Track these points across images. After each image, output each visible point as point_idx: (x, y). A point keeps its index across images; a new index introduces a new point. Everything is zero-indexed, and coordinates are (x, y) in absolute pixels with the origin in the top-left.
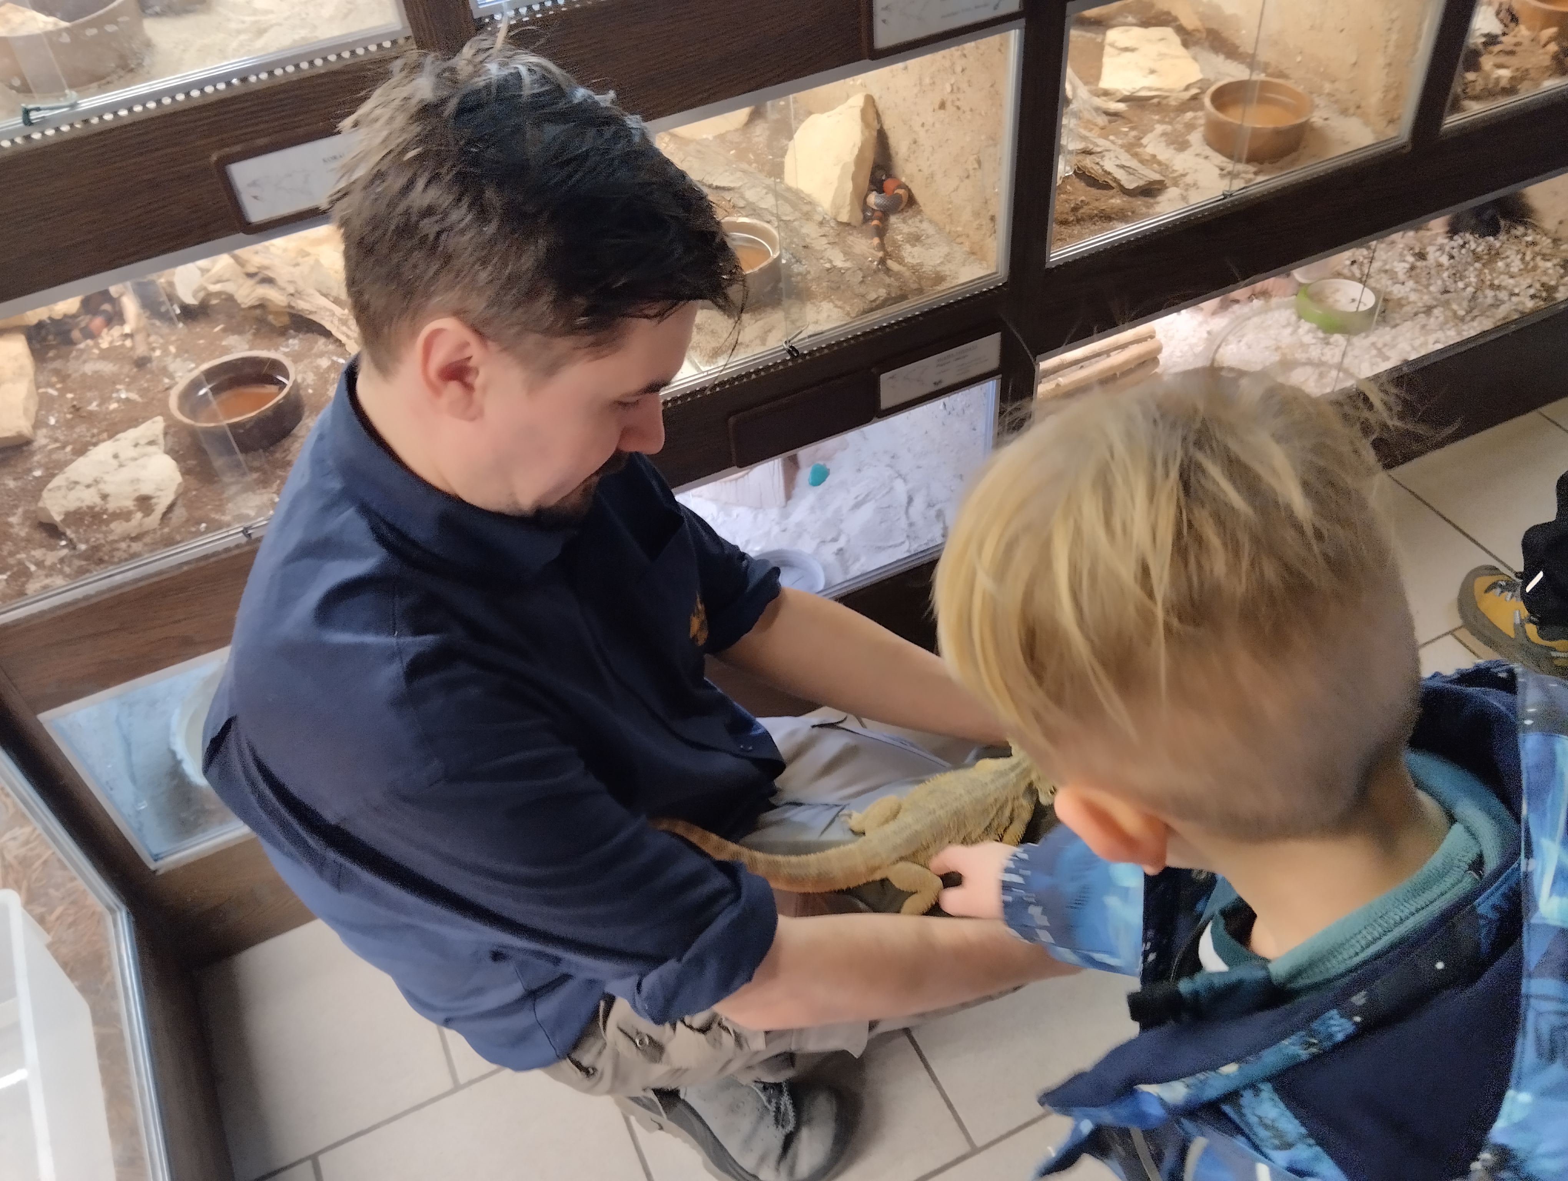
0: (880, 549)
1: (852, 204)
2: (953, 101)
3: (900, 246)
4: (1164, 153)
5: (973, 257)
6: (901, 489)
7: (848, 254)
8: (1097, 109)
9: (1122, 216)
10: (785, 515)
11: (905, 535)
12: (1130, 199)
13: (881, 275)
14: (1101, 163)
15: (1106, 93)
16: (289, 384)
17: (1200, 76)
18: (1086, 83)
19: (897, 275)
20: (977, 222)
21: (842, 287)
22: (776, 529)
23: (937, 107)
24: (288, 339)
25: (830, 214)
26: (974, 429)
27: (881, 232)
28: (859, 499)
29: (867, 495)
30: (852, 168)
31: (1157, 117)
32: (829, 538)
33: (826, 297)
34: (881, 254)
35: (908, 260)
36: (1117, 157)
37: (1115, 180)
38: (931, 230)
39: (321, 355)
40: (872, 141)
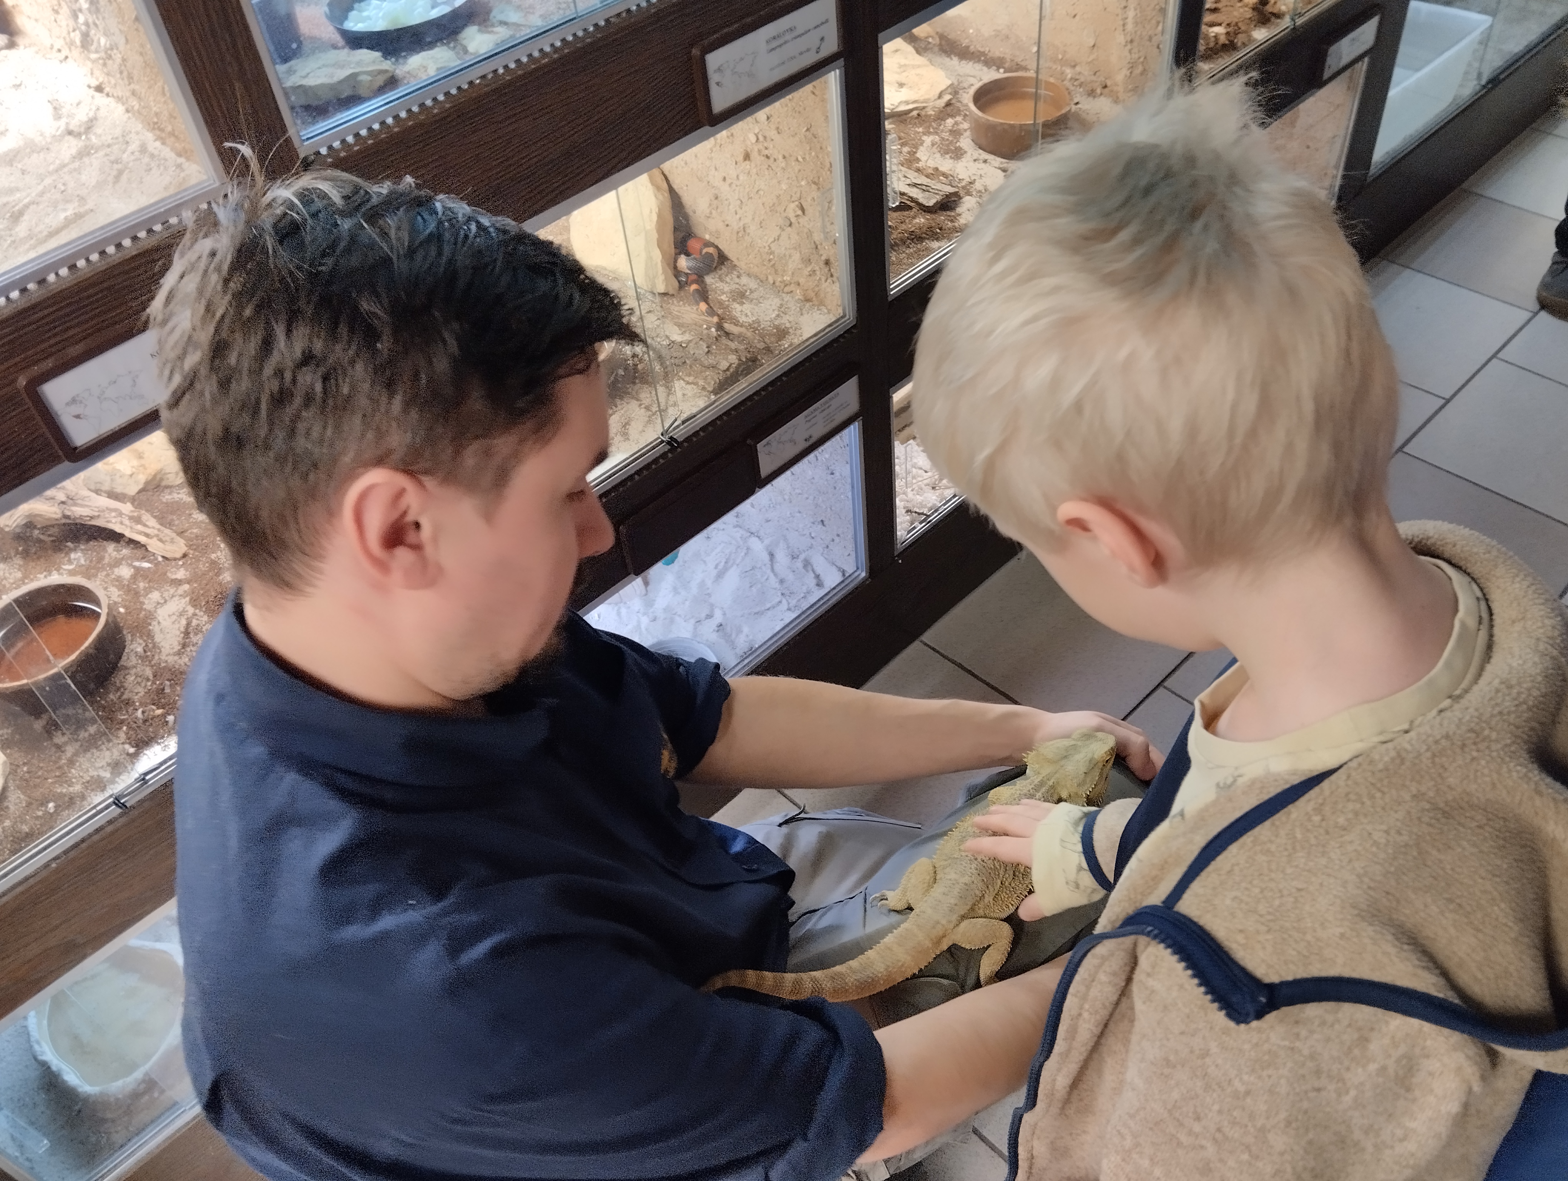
0: (759, 614)
1: (664, 272)
2: (759, 151)
3: (728, 306)
4: (946, 165)
5: (808, 305)
6: (757, 546)
7: (681, 326)
10: (649, 603)
11: (779, 594)
12: (934, 216)
13: (724, 340)
16: (104, 612)
17: (949, 82)
19: (740, 338)
20: (809, 269)
21: (688, 362)
22: (645, 620)
23: (741, 158)
27: (703, 295)
28: (720, 567)
31: (921, 130)
33: (675, 376)
34: (715, 319)
35: (742, 319)
36: (905, 177)
37: (912, 200)
38: (753, 284)
40: (668, 204)
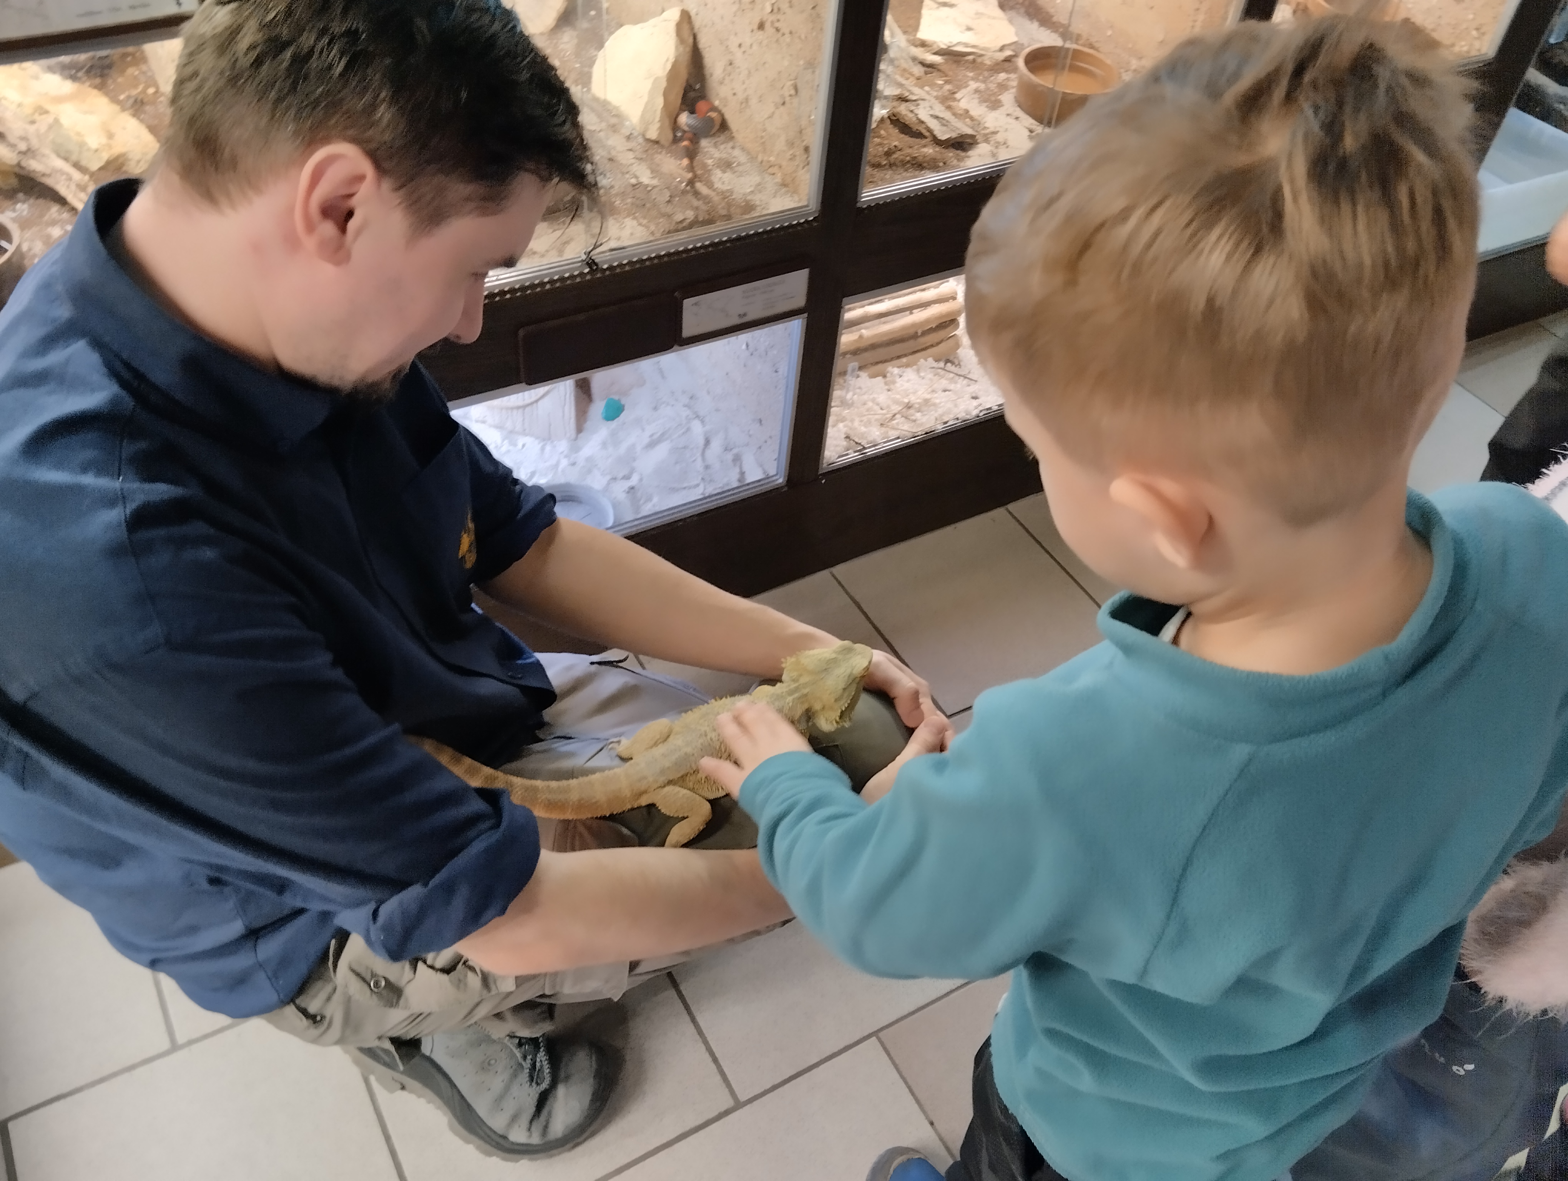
0: (674, 490)
1: (662, 121)
2: (772, 23)
3: (710, 170)
4: (977, 110)
5: (784, 190)
6: (698, 430)
7: (655, 171)
8: (914, 59)
9: (933, 165)
10: (575, 448)
11: (700, 478)
12: (943, 151)
13: (690, 197)
14: (916, 111)
15: (923, 44)
16: (11, 248)
17: (1015, 39)
18: (905, 32)
19: (706, 200)
20: (791, 152)
21: (648, 205)
22: (564, 462)
23: (756, 27)
24: (16, 203)
25: (638, 128)
26: (776, 372)
27: (692, 154)
28: (655, 437)
29: (663, 434)
30: (664, 84)
31: (971, 74)
32: (621, 475)
33: (631, 214)
34: (690, 175)
35: (718, 185)
36: (931, 107)
37: (929, 130)
38: (743, 158)
39: (54, 223)
40: (686, 58)
